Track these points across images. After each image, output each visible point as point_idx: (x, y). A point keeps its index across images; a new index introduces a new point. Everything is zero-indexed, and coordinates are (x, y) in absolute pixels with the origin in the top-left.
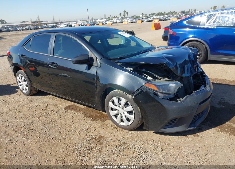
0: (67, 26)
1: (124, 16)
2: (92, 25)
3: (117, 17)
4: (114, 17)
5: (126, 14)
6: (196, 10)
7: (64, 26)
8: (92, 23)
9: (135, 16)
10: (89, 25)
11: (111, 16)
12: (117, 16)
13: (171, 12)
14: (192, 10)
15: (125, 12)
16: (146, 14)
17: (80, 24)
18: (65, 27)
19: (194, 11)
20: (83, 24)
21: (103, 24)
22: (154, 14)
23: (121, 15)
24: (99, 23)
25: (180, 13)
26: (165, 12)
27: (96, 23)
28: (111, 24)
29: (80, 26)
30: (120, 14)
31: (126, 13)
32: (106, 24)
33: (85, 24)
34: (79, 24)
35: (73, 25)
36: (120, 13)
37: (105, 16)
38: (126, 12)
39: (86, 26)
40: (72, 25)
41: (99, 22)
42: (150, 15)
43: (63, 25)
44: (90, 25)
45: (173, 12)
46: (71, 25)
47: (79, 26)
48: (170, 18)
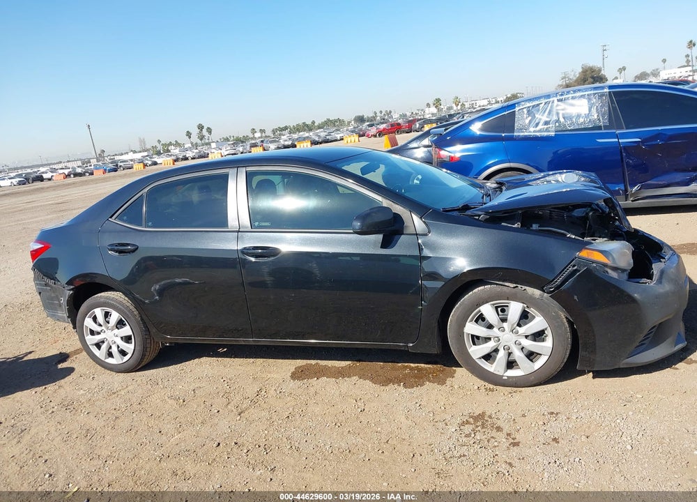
0: (26, 179)
1: (201, 140)
2: (109, 172)
3: (177, 144)
4: (170, 144)
5: (205, 132)
6: (390, 112)
7: (13, 181)
8: (111, 166)
9: (232, 138)
10: (102, 171)
11: (159, 141)
12: (176, 142)
13: (328, 120)
14: (381, 112)
15: (201, 127)
16: (262, 131)
17: (69, 170)
18: (20, 183)
19: (388, 114)
20: (79, 170)
21: (145, 165)
22: (286, 128)
23: (190, 137)
24: (131, 163)
25: (353, 122)
26: (313, 122)
27: (121, 164)
28: (172, 163)
29: (72, 176)
30: (189, 134)
31: (204, 130)
32: (155, 163)
33: (88, 169)
34: (66, 172)
35: (45, 176)
36: (188, 132)
37: (142, 141)
38: (205, 128)
39: (92, 174)
40: (42, 176)
41: (132, 160)
42: (274, 131)
43: (10, 179)
44: (105, 171)
45: (336, 121)
46: (37, 177)
47: (69, 175)
48: (336, 135)
